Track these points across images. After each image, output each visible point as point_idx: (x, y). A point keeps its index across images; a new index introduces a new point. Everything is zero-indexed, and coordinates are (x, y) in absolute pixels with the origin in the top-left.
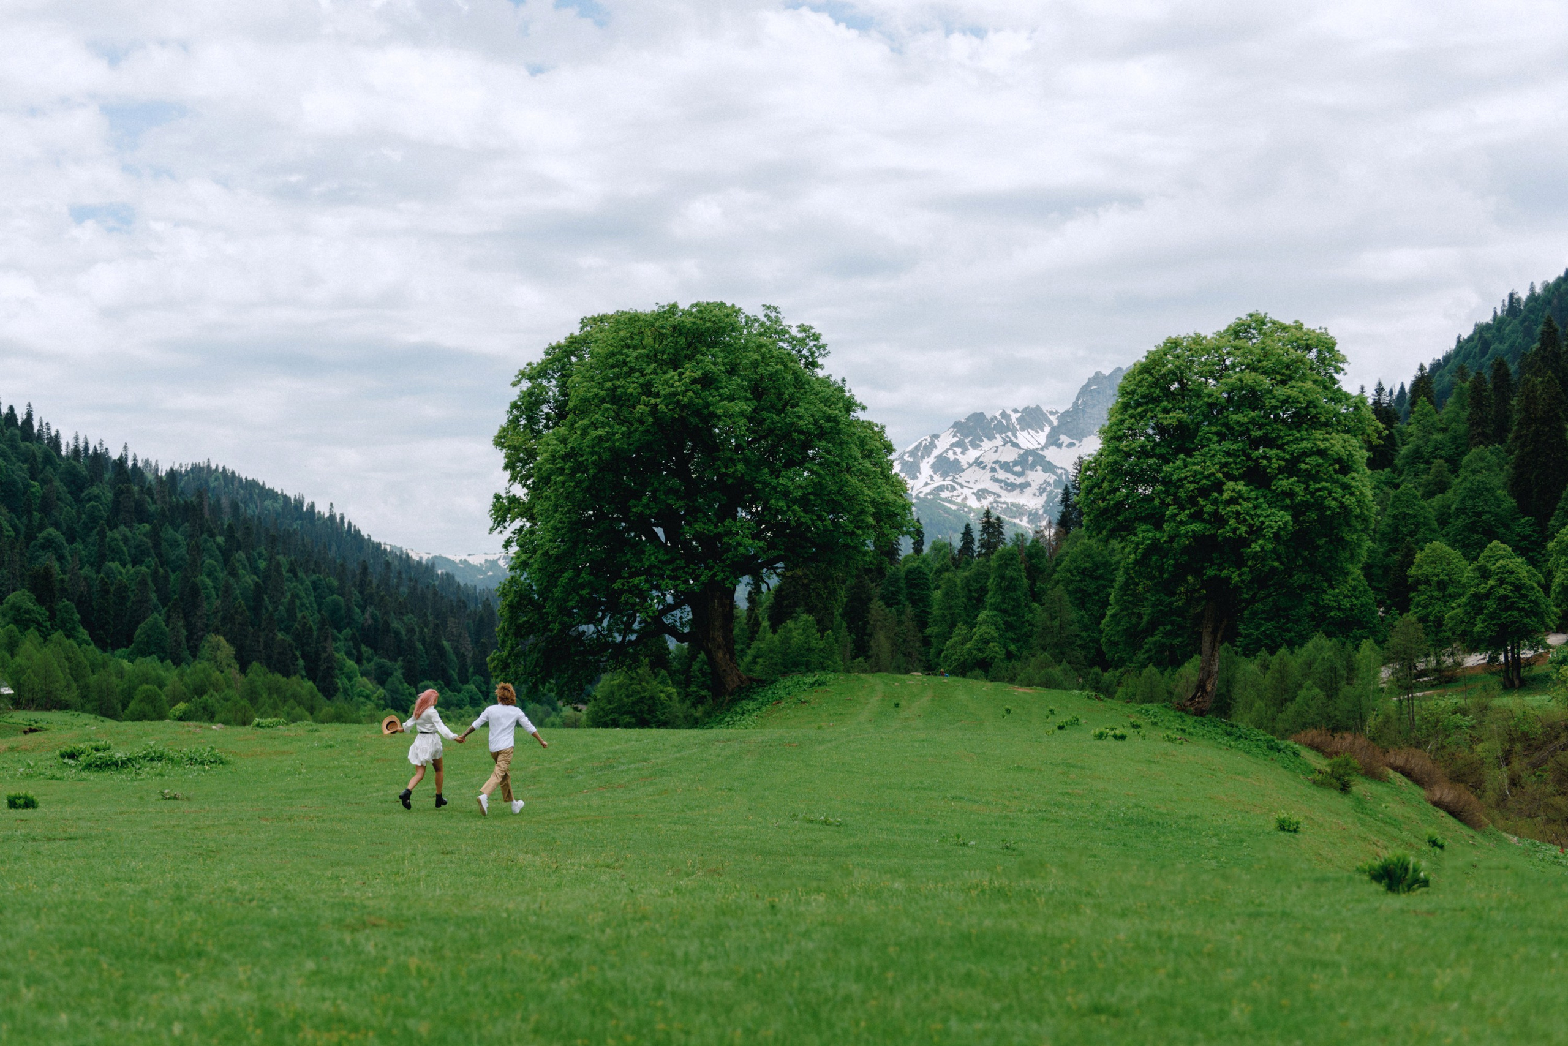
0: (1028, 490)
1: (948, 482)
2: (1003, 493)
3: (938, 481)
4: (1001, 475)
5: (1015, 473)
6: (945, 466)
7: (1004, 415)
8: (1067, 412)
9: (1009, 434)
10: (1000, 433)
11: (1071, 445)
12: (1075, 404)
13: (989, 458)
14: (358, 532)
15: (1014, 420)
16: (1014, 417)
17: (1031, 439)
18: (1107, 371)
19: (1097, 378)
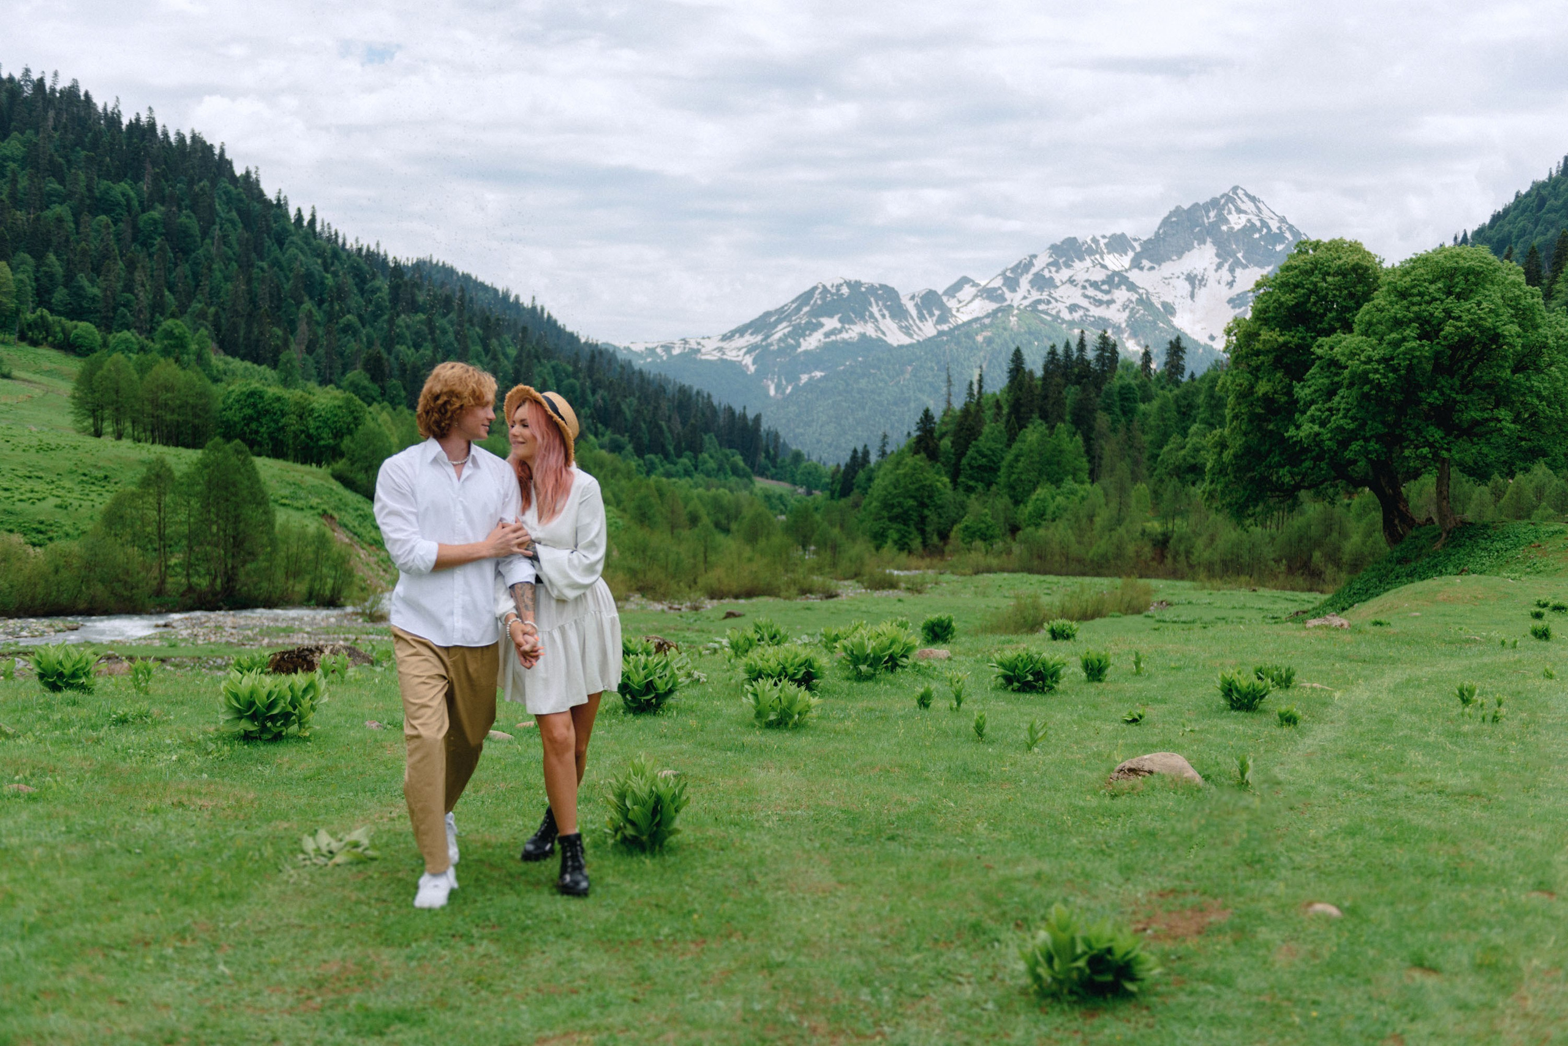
0: (1113, 307)
2: (1092, 308)
3: (1035, 295)
4: (1091, 292)
5: (1102, 291)
6: (1041, 282)
7: (1094, 240)
8: (1149, 241)
9: (1098, 257)
10: (1090, 255)
11: (1152, 268)
12: (1157, 234)
13: (1081, 277)
14: (555, 322)
15: (1102, 245)
16: (1102, 242)
17: (1116, 262)
18: (1186, 206)
19: (1177, 211)
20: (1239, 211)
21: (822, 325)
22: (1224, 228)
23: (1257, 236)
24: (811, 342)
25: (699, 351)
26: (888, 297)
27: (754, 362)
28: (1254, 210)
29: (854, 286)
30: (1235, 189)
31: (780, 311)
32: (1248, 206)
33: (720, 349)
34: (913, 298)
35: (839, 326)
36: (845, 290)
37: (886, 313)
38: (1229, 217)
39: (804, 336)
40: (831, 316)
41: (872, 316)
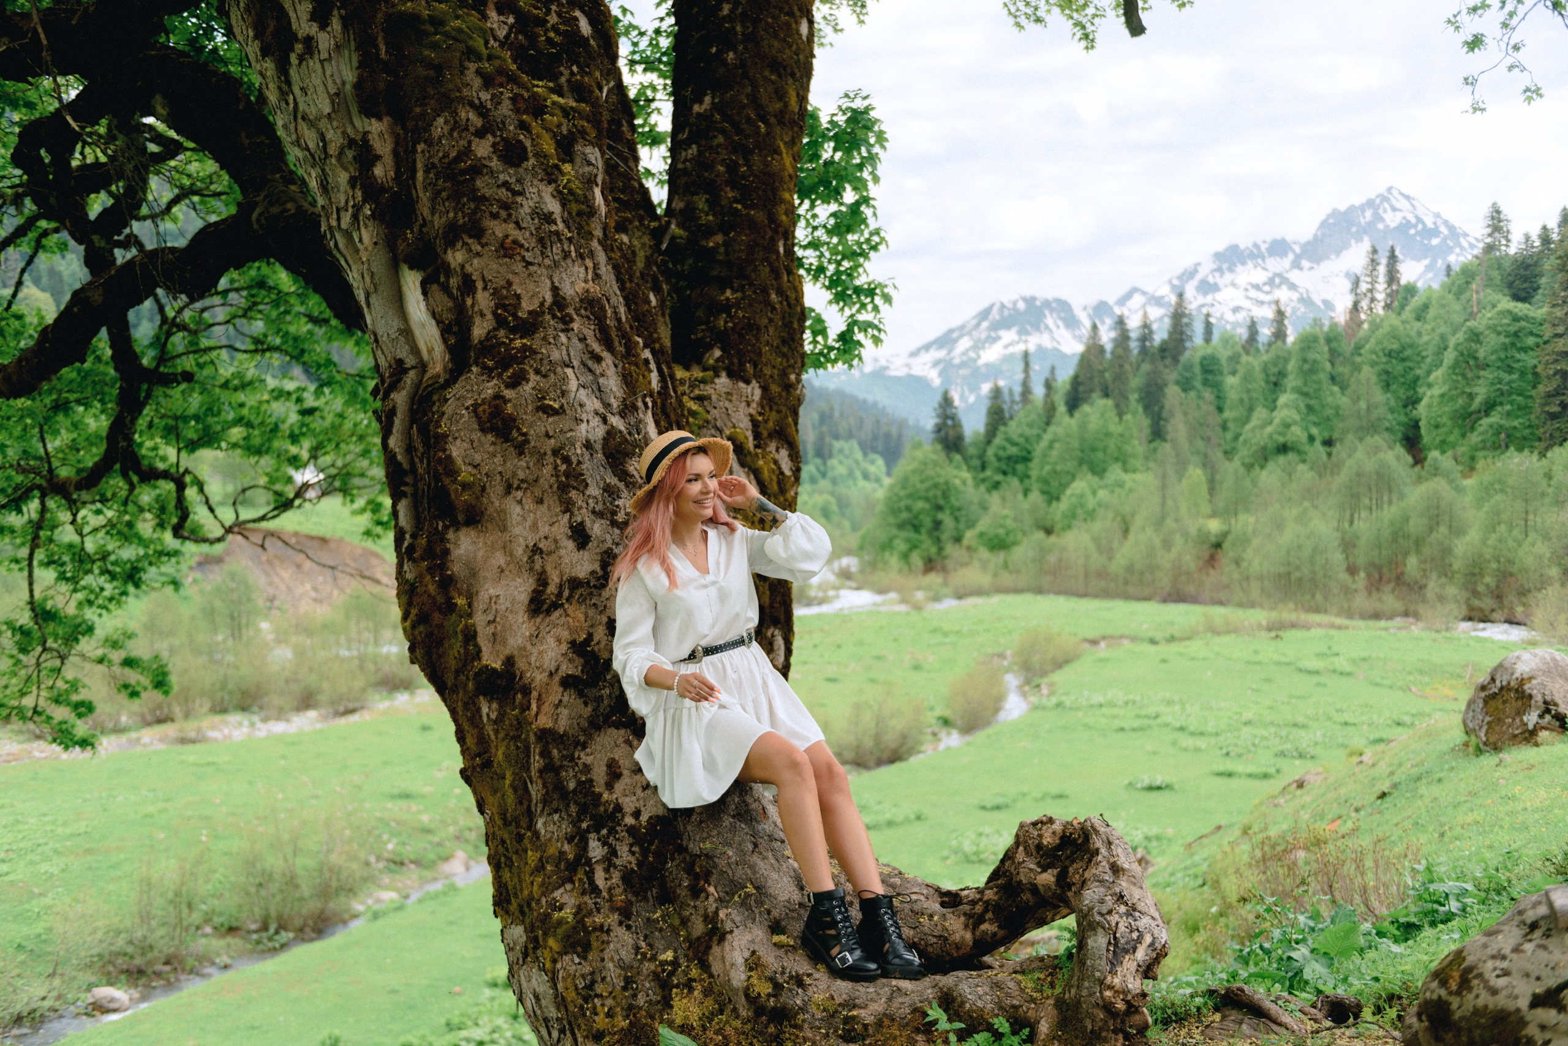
1: (1209, 299)
2: (1254, 308)
3: (1201, 300)
4: (1253, 293)
5: (1263, 292)
6: (1206, 287)
7: (1256, 246)
8: (1309, 242)
9: (1260, 261)
10: (1252, 259)
11: (1311, 268)
12: (1316, 236)
13: (1243, 280)
15: (1262, 249)
16: (1263, 247)
17: (1276, 265)
18: (1343, 208)
19: (1335, 213)
20: (1394, 209)
21: (999, 338)
22: (1381, 226)
23: (1412, 231)
24: (991, 355)
25: (886, 368)
26: (1063, 309)
27: (940, 374)
28: (1410, 208)
29: (1030, 301)
30: (1390, 189)
31: (962, 327)
32: (1402, 204)
33: (908, 366)
34: (1085, 308)
35: (1016, 337)
36: (1021, 305)
37: (1060, 323)
38: (1385, 216)
39: (984, 348)
40: (1008, 327)
41: (1047, 327)
